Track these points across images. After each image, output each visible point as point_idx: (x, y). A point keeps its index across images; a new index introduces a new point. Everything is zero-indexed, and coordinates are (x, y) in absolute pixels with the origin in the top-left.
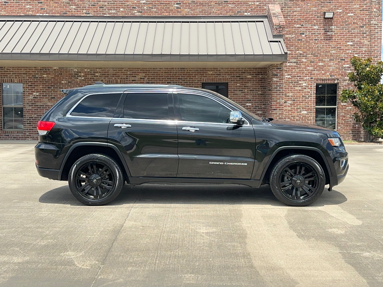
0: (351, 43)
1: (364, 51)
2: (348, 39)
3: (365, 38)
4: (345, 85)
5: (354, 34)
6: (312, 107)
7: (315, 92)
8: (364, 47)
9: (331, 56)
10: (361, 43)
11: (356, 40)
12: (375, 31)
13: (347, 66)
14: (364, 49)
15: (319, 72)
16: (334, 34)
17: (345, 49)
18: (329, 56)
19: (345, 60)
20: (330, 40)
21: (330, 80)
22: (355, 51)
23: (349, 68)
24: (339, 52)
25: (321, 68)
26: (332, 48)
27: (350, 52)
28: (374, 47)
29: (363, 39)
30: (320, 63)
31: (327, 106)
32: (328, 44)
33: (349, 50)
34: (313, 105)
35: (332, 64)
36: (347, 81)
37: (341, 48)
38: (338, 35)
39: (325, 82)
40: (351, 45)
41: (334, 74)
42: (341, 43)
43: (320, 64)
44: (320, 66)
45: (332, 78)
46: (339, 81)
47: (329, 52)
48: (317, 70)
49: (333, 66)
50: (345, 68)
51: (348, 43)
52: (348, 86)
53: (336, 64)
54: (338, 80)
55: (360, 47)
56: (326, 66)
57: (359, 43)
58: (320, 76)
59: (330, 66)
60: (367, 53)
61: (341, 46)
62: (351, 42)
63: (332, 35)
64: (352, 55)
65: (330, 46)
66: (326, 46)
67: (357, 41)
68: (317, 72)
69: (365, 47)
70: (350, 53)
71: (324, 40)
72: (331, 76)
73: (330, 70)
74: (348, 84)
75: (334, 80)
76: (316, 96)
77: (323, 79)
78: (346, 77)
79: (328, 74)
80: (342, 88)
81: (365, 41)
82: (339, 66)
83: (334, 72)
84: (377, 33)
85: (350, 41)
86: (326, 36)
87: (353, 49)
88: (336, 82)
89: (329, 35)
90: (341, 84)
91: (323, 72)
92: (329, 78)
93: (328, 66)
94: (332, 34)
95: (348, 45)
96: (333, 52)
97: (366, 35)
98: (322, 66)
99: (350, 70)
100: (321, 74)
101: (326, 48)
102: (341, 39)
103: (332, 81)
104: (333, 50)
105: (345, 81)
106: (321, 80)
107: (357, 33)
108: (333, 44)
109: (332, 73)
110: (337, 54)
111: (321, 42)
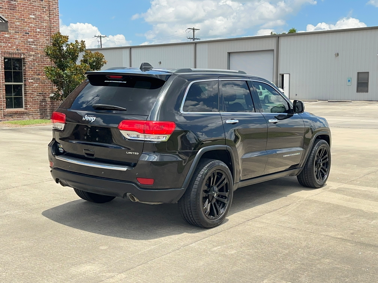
0: (33, 17)
1: (44, 27)
2: (30, 11)
3: (45, 13)
4: (31, 61)
5: (35, 7)
6: (2, 84)
7: (4, 67)
8: (44, 22)
9: (16, 28)
10: (42, 18)
11: (38, 13)
12: (53, 6)
13: (32, 40)
14: (45, 24)
15: (6, 44)
16: (18, 4)
17: (28, 22)
18: (14, 27)
19: (28, 33)
20: (14, 10)
21: (17, 54)
22: (37, 26)
23: (33, 42)
24: (23, 24)
25: (7, 40)
26: (16, 19)
27: (33, 25)
28: (54, 23)
29: (44, 14)
30: (6, 34)
31: (14, 82)
32: (12, 14)
33: (32, 23)
34: (2, 82)
35: (17, 36)
36: (32, 57)
37: (24, 20)
38: (21, 6)
39: (12, 56)
40: (33, 19)
41: (20, 48)
42: (24, 15)
43: (6, 36)
44: (6, 37)
45: (18, 52)
46: (25, 56)
47: (14, 23)
48: (3, 42)
49: (18, 39)
50: (29, 42)
51: (31, 16)
52: (33, 62)
53: (21, 37)
54: (24, 54)
55: (41, 22)
56: (11, 38)
57: (41, 18)
58: (7, 49)
59: (16, 39)
60: (48, 29)
61: (24, 18)
62: (34, 15)
63: (15, 5)
64: (35, 29)
65: (14, 16)
66: (11, 16)
67: (38, 15)
68: (4, 44)
69: (46, 23)
70: (33, 27)
71: (9, 9)
72: (17, 50)
73: (16, 43)
74: (33, 59)
75: (21, 54)
76: (5, 71)
77: (11, 52)
78: (31, 53)
79: (15, 48)
80: (28, 63)
81: (45, 16)
82: (24, 40)
83: (20, 46)
84: (55, 9)
85: (32, 14)
86: (10, 4)
87: (35, 23)
88: (22, 57)
89: (13, 5)
90: (27, 59)
91: (9, 45)
92: (15, 52)
93: (14, 39)
94: (16, 3)
95: (31, 18)
96: (18, 23)
97: (46, 10)
98: (8, 38)
99: (34, 45)
100: (8, 47)
101: (11, 18)
102: (24, 11)
103: (19, 55)
104: (17, 22)
105: (30, 56)
106: (8, 54)
107: (38, 7)
108: (17, 15)
109: (18, 47)
110: (21, 26)
111: (6, 11)
